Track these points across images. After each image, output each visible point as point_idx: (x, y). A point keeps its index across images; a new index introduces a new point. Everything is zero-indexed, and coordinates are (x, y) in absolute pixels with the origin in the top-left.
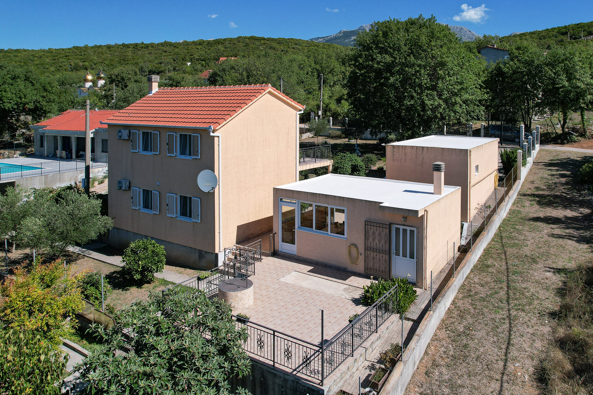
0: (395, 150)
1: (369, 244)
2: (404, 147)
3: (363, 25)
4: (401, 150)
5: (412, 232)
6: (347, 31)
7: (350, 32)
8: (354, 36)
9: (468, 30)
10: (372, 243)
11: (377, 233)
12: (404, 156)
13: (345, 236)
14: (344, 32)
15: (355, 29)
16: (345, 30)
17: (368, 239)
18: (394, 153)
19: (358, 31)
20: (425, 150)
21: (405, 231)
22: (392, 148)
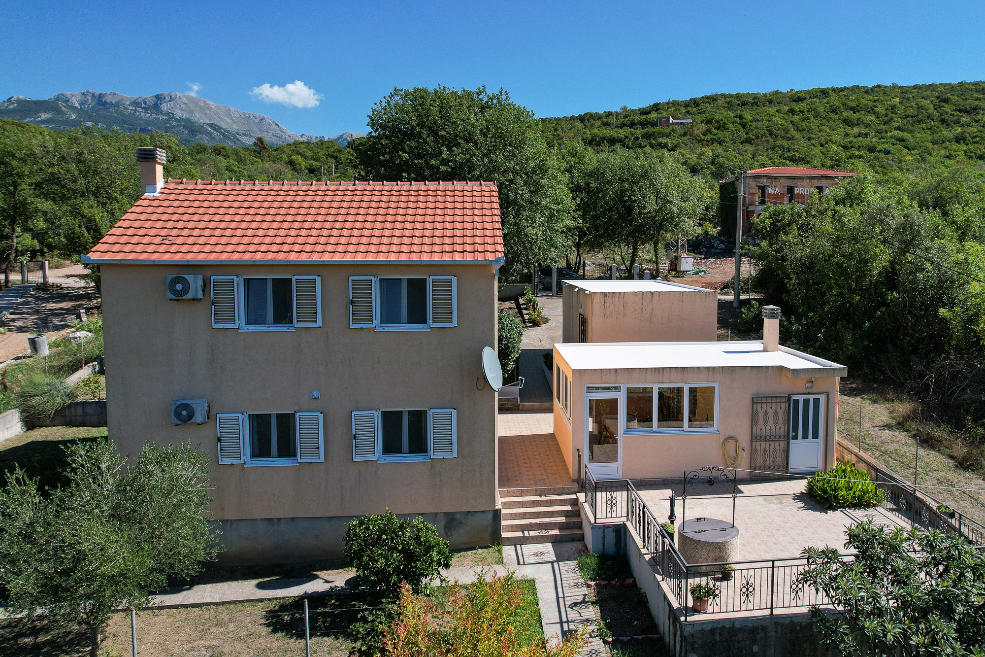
0: (607, 300)
1: (758, 431)
2: (622, 294)
3: (65, 92)
4: (617, 299)
5: (816, 402)
6: (25, 101)
7: (36, 103)
8: (45, 112)
9: (273, 122)
10: (763, 428)
11: (771, 413)
12: (622, 308)
13: (716, 428)
14: (19, 101)
15: (47, 99)
16: (22, 97)
17: (756, 424)
18: (607, 305)
19: (53, 102)
20: (656, 296)
21: (806, 402)
22: (602, 297)
